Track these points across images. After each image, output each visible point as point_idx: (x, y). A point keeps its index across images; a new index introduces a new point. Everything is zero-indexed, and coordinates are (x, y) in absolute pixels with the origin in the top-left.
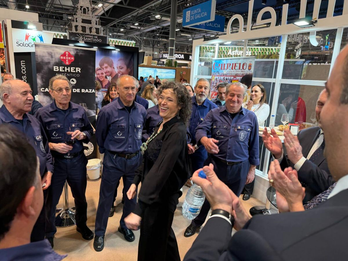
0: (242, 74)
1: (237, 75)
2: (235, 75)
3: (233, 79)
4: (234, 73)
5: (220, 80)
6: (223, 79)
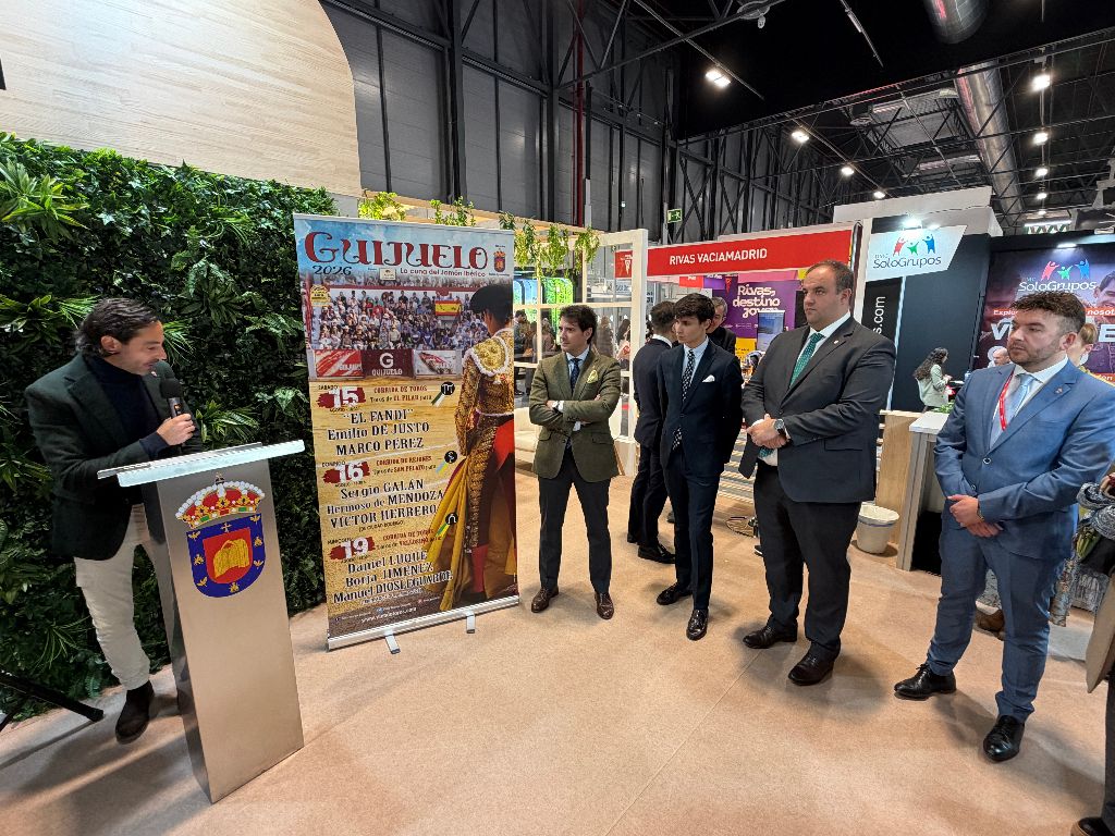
0: (475, 285)
1: (448, 287)
2: (443, 285)
3: (438, 297)
4: (436, 278)
5: (365, 304)
6: (383, 298)
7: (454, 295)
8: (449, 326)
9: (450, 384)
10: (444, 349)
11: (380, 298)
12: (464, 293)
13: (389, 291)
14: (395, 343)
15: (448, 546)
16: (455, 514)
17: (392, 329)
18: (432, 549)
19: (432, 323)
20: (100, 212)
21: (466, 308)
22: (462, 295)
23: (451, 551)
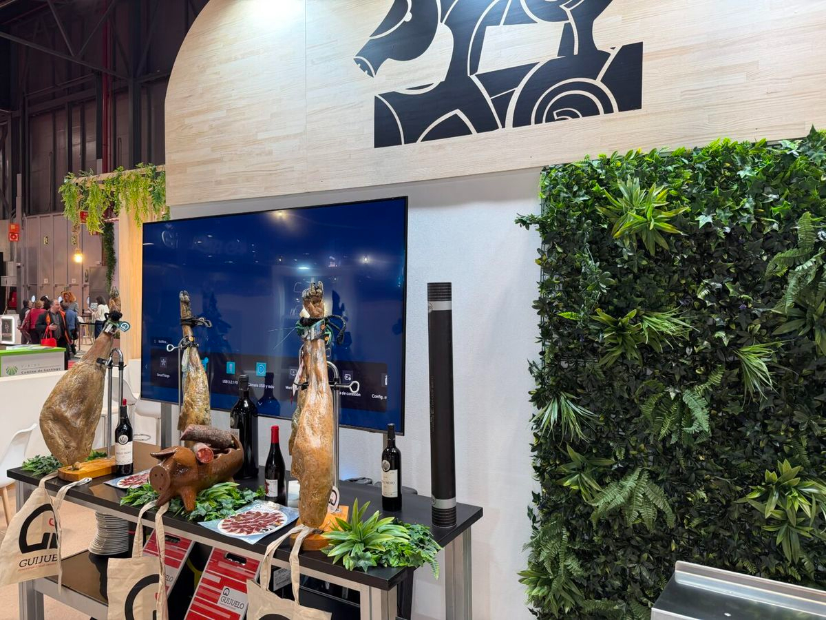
20: (700, 214)
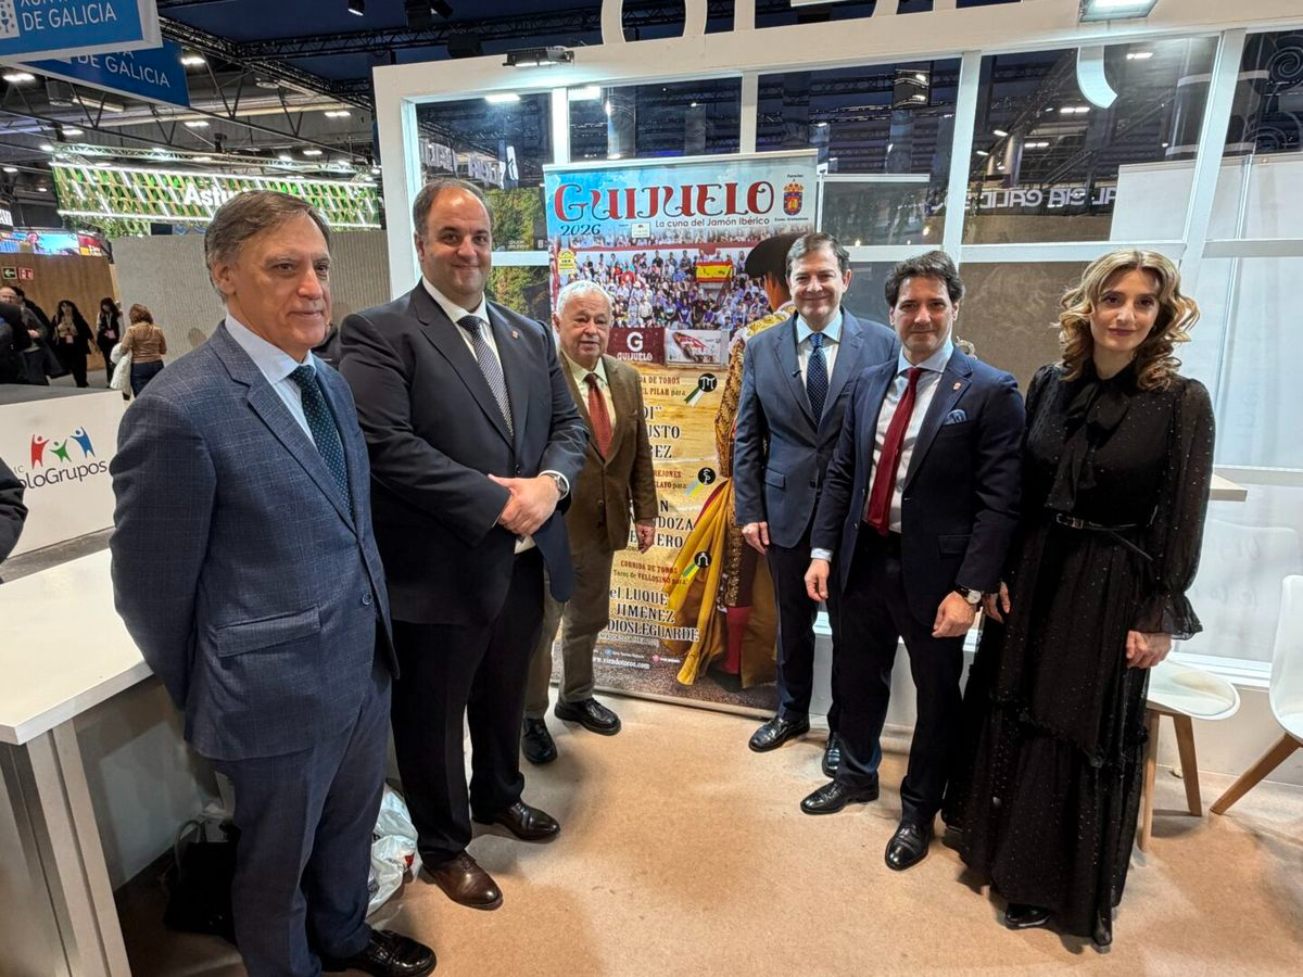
0: (752, 236)
1: (716, 242)
2: (709, 240)
3: (702, 257)
4: (701, 231)
5: (613, 270)
6: (634, 261)
7: (724, 253)
8: (714, 297)
9: (710, 376)
10: (706, 328)
11: (630, 262)
12: (738, 250)
13: (641, 252)
14: (645, 319)
15: (696, 595)
16: (707, 554)
17: (643, 301)
18: (674, 594)
19: (691, 293)
21: (740, 271)
22: (735, 253)
23: (699, 602)
